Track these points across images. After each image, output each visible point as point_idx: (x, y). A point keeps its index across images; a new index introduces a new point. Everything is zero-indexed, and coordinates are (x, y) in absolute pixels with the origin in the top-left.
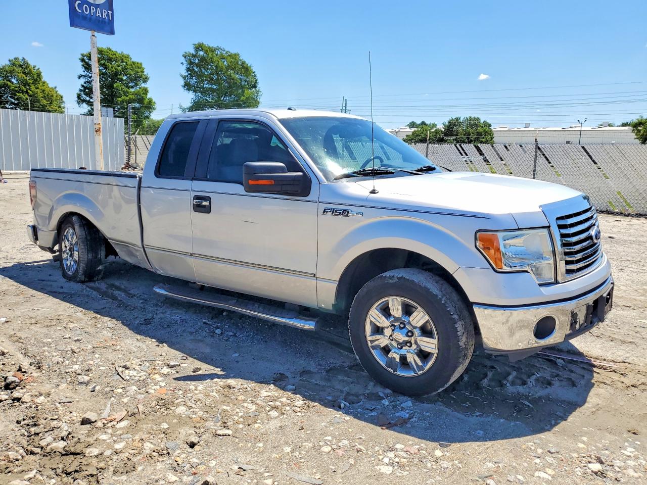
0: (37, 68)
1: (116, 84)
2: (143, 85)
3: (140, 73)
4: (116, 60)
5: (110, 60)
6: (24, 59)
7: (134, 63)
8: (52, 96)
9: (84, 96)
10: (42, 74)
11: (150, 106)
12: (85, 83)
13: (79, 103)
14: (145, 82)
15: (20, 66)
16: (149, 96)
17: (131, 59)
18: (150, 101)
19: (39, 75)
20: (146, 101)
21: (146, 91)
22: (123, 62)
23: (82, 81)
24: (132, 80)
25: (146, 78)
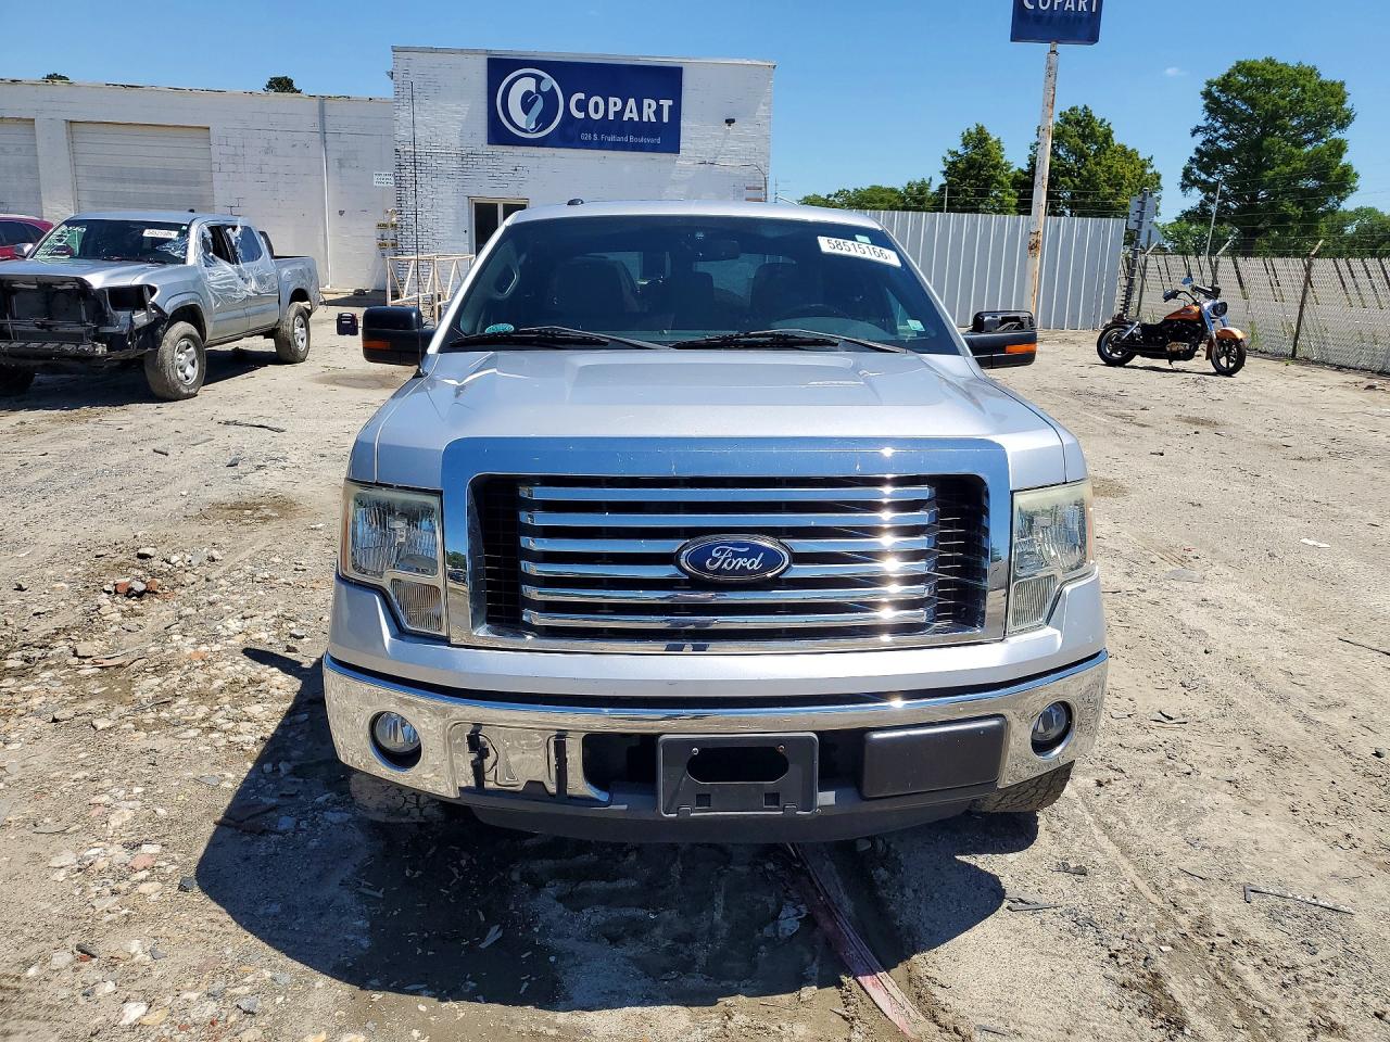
0: (1106, 123)
1: (1269, 139)
2: (1337, 135)
3: (1334, 108)
4: (1280, 83)
5: (1268, 84)
6: (1086, 107)
7: (1322, 85)
8: (1123, 177)
9: (1197, 172)
10: (1113, 135)
11: (1343, 183)
12: (1203, 143)
13: (1183, 187)
14: (1342, 126)
15: (1078, 123)
16: (1345, 160)
17: (1319, 75)
18: (1347, 170)
19: (1108, 135)
20: (1333, 174)
21: (1339, 148)
22: (1296, 86)
23: (1200, 138)
24: (1309, 127)
25: (1348, 117)
